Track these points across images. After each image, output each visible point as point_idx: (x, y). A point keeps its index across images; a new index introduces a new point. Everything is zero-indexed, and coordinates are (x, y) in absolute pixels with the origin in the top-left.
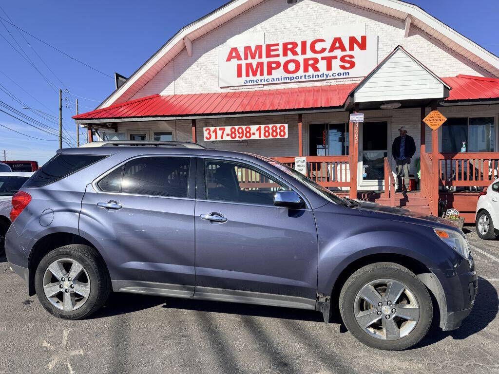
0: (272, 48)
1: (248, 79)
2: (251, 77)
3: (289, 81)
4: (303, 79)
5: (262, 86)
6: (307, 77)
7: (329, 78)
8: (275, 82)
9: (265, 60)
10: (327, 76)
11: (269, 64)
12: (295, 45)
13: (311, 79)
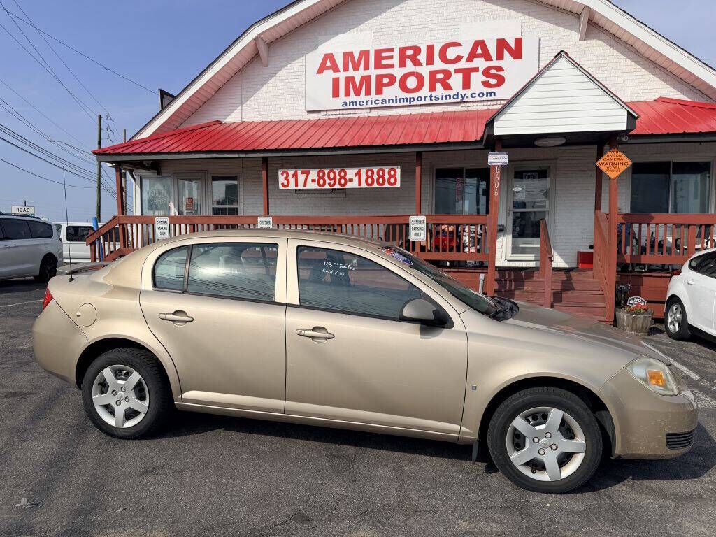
0: (384, 54)
1: (348, 100)
2: (353, 98)
3: (408, 104)
4: (428, 101)
5: (368, 111)
6: (433, 98)
7: (465, 100)
8: (387, 105)
9: (373, 72)
10: (463, 98)
11: (379, 78)
12: (417, 50)
13: (440, 101)
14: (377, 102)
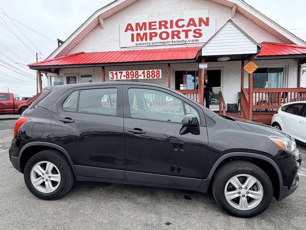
0: (152, 24)
1: (138, 43)
3: (163, 44)
5: (146, 47)
6: (173, 42)
8: (154, 45)
9: (148, 31)
10: (185, 42)
11: (151, 34)
12: (166, 22)
13: (176, 43)
14: (150, 44)
